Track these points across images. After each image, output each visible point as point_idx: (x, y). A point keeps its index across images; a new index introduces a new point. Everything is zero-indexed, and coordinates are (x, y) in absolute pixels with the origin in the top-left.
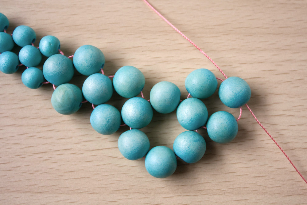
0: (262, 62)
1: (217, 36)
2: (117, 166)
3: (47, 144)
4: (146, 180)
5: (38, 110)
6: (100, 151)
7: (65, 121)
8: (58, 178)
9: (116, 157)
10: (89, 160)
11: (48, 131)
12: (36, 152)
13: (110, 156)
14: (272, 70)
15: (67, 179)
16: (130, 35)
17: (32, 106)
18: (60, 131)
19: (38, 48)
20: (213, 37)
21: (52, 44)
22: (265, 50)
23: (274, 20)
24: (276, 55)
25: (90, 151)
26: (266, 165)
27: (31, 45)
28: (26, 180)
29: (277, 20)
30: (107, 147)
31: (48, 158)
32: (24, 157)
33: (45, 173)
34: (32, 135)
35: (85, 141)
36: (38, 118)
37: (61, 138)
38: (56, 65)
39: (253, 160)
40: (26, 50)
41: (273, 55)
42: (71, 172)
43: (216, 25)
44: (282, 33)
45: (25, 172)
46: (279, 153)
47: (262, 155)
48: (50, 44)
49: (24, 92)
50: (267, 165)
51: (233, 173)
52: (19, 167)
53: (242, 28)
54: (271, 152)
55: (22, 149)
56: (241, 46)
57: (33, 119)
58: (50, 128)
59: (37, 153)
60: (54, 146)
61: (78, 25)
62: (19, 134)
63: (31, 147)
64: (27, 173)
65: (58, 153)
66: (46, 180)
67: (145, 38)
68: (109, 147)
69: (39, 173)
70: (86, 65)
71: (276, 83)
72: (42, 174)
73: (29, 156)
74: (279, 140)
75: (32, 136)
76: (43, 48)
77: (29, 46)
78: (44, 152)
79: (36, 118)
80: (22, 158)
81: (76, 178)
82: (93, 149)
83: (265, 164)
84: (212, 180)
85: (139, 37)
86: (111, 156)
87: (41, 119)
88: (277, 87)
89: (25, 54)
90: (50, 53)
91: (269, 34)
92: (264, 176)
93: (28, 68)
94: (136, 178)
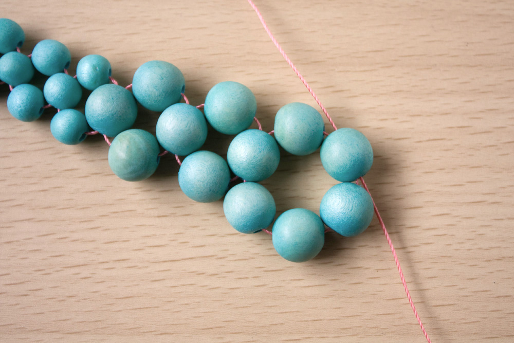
0: (447, 114)
1: (372, 70)
2: (205, 288)
3: (87, 251)
4: (254, 312)
5: (73, 193)
6: (176, 262)
7: (117, 212)
8: (105, 309)
9: (203, 274)
10: (157, 278)
11: (89, 229)
12: (69, 265)
13: (193, 270)
14: (464, 127)
15: (121, 311)
16: (226, 68)
17: (62, 187)
18: (109, 229)
19: (75, 77)
20: (364, 71)
21: (97, 68)
22: (451, 92)
23: (468, 43)
24: (471, 101)
25: (159, 262)
26: (454, 286)
27: (63, 72)
28: (53, 311)
29: (473, 43)
30: (188, 257)
31: (89, 275)
32: (49, 274)
33: (84, 299)
34: (61, 236)
35: (151, 247)
36: (72, 207)
37: (110, 240)
38: (108, 101)
39: (432, 278)
40: (56, 82)
41: (466, 101)
42: (127, 298)
43: (369, 52)
44: (480, 65)
45: (50, 299)
46: (476, 265)
47: (448, 270)
48: (94, 68)
49: (49, 164)
50: (457, 286)
51: (399, 299)
52: (40, 289)
53: (413, 56)
54: (463, 263)
55: (46, 259)
56: (413, 86)
57: (64, 209)
58: (92, 225)
59: (71, 267)
60: (100, 254)
61: (139, 52)
62: (41, 234)
63: (60, 256)
64: (55, 300)
65: (106, 266)
66: (86, 312)
67: (251, 74)
68: (191, 257)
69: (73, 299)
70: (157, 93)
71: (470, 148)
72: (79, 301)
73: (58, 271)
74: (476, 244)
75: (61, 238)
76: (84, 75)
77: (61, 74)
78: (82, 265)
79: (69, 208)
80: (46, 274)
81: (136, 309)
82: (165, 260)
83: (453, 284)
84: (363, 311)
85: (242, 71)
86: (194, 272)
87: (77, 209)
88: (472, 155)
89: (54, 88)
90: (95, 82)
91: (459, 66)
92: (452, 305)
93: (61, 110)
94: (236, 308)
